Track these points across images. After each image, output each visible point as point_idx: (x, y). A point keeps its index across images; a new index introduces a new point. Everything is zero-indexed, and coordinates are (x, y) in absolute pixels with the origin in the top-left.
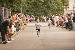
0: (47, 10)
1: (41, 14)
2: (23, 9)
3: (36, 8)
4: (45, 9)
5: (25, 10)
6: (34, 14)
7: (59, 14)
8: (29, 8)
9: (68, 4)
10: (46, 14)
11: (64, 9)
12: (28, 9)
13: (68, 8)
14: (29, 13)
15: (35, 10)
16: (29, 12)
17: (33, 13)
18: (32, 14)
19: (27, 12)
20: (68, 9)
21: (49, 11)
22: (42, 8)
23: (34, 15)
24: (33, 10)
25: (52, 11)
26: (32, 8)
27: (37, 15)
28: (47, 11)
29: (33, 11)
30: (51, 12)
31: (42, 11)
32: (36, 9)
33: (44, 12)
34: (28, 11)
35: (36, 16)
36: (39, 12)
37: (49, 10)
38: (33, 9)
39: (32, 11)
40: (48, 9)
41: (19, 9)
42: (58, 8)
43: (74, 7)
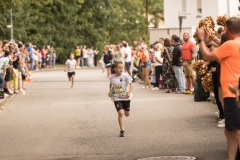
0: (96, 27)
1: (75, 40)
2: (19, 26)
3: (61, 21)
4: (87, 25)
5: (23, 29)
6: (51, 41)
7: (133, 40)
8: (37, 22)
9: (162, 6)
10: (91, 42)
11: (147, 23)
12: (34, 27)
13: (163, 19)
14: (37, 39)
15: (57, 29)
16: (38, 37)
17: (50, 37)
18: (45, 41)
19: (30, 36)
20: (161, 25)
21: (100, 32)
22: (79, 23)
23: (54, 43)
24: (49, 28)
25: (111, 30)
26: (46, 22)
27: (62, 44)
28: (95, 32)
29: (50, 33)
30: (107, 33)
31: (78, 31)
32: (58, 24)
33: (86, 33)
34: (33, 32)
35: (61, 49)
36: (70, 35)
37: (101, 26)
38: (49, 25)
39: (45, 34)
40: (99, 23)
41: (5, 27)
42: (131, 19)
43: (181, 19)
